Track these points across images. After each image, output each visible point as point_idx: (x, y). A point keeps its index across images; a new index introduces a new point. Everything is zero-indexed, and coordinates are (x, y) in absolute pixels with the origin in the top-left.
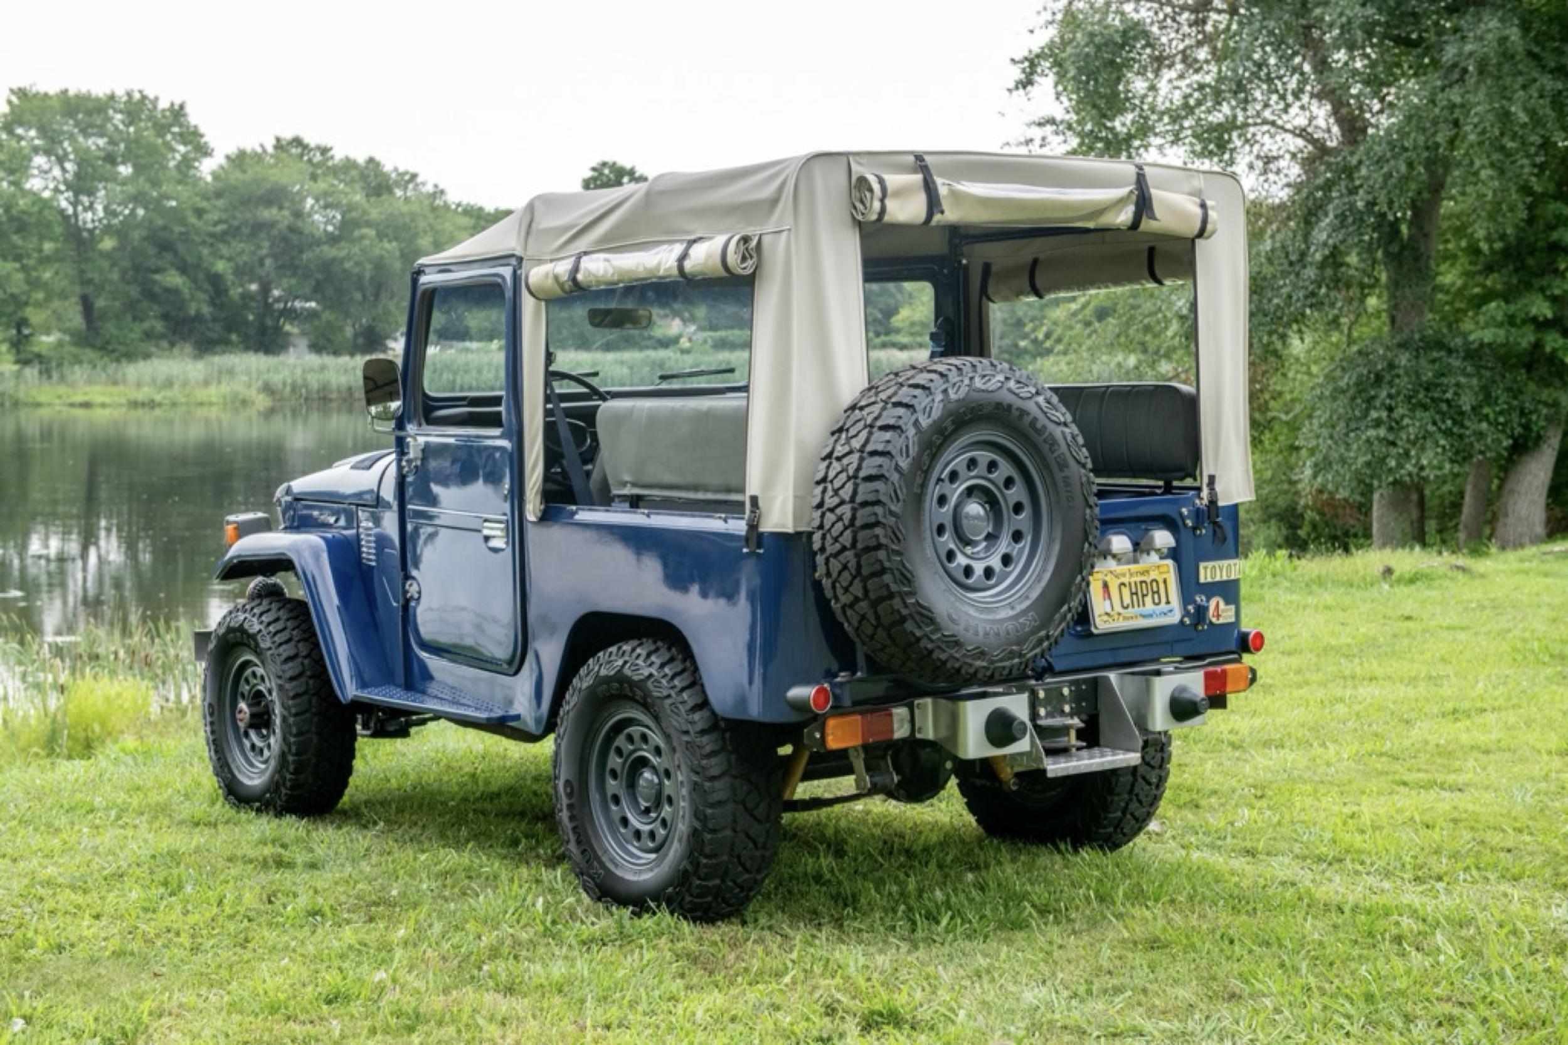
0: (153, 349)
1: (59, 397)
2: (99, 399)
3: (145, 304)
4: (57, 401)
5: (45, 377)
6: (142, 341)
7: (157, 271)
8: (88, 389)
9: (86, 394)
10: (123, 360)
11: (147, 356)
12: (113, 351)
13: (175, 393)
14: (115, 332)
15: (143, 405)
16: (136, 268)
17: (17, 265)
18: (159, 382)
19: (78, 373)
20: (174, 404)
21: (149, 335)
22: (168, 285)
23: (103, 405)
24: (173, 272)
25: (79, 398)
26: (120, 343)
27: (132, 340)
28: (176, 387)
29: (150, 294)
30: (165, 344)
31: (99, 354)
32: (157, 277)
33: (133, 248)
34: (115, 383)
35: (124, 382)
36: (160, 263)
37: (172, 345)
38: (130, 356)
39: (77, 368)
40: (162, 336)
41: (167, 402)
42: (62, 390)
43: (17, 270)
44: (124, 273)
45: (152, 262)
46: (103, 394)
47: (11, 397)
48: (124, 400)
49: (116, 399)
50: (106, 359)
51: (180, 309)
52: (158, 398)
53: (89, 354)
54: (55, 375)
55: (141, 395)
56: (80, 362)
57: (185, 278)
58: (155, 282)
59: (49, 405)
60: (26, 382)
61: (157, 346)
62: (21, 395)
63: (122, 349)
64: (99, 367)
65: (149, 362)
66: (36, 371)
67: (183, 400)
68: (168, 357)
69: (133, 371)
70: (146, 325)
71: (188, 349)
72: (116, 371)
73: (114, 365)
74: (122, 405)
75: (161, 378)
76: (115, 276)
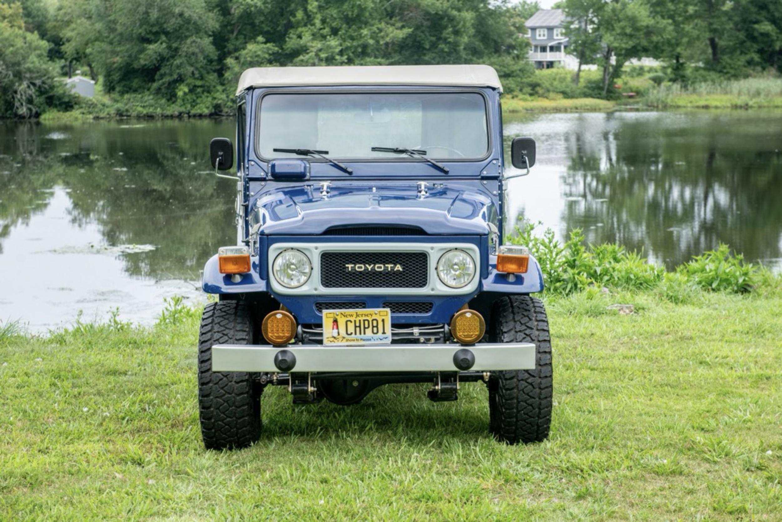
0: (751, 72)
1: (691, 102)
2: (714, 103)
3: (748, 44)
4: (689, 105)
5: (683, 89)
6: (745, 66)
7: (757, 22)
8: (708, 97)
9: (706, 100)
10: (732, 79)
11: (747, 76)
12: (727, 73)
13: (761, 100)
14: (729, 61)
15: (741, 107)
16: (744, 21)
17: (670, 21)
18: (751, 93)
19: (703, 87)
20: (760, 107)
21: (750, 63)
22: (762, 31)
23: (716, 107)
24: (766, 23)
25: (702, 103)
26: (732, 68)
27: (739, 66)
28: (762, 96)
29: (752, 37)
30: (759, 68)
31: (718, 75)
32: (756, 26)
33: (744, 8)
34: (726, 93)
35: (731, 92)
36: (759, 17)
37: (764, 69)
38: (736, 77)
39: (703, 84)
40: (758, 64)
41: (755, 105)
42: (694, 97)
43: (670, 24)
44: (736, 24)
45: (753, 17)
46: (716, 100)
47: (663, 102)
48: (729, 105)
49: (724, 104)
50: (722, 78)
51: (770, 46)
52: (751, 103)
53: (713, 75)
54: (690, 88)
55: (740, 102)
56: (705, 81)
57: (773, 26)
58: (754, 29)
59: (684, 107)
60: (672, 93)
61: (754, 70)
62: (669, 101)
63: (732, 72)
64: (717, 84)
65: (747, 80)
66: (679, 86)
67: (766, 104)
68: (760, 77)
69: (736, 85)
70: (748, 57)
71: (773, 71)
72: (727, 85)
73: (725, 82)
74: (728, 107)
75: (753, 90)
76: (731, 25)
